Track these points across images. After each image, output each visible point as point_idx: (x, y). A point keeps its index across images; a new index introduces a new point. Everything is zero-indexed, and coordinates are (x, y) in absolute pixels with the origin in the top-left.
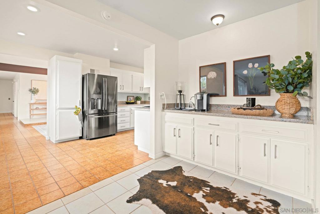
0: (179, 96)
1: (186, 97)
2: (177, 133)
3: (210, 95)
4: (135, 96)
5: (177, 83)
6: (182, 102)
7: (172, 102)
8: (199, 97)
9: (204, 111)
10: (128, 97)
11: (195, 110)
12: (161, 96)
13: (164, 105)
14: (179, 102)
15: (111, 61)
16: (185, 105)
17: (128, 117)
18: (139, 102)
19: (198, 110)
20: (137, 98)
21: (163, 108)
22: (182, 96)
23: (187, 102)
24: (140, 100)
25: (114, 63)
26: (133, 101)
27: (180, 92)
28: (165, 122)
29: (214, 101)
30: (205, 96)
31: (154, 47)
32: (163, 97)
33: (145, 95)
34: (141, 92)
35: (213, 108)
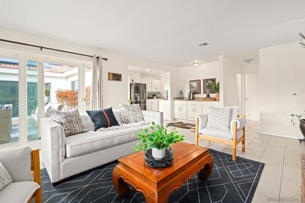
0: (180, 94)
1: (184, 94)
2: (180, 109)
3: (194, 94)
4: (153, 94)
5: (179, 88)
6: (182, 97)
7: (177, 96)
8: (189, 94)
9: (191, 100)
10: (149, 94)
11: (188, 100)
12: (173, 94)
13: (174, 98)
14: (180, 96)
15: (141, 74)
16: (183, 98)
17: (150, 106)
18: (155, 97)
19: (189, 100)
20: (154, 95)
21: (174, 99)
22: (182, 94)
23: (184, 96)
24: (156, 96)
25: (143, 75)
26: (152, 97)
27: (181, 92)
28: (175, 105)
29: (196, 96)
30: (192, 94)
31: (170, 73)
32: (174, 94)
33: (158, 93)
34: (156, 91)
35: (195, 99)
